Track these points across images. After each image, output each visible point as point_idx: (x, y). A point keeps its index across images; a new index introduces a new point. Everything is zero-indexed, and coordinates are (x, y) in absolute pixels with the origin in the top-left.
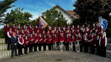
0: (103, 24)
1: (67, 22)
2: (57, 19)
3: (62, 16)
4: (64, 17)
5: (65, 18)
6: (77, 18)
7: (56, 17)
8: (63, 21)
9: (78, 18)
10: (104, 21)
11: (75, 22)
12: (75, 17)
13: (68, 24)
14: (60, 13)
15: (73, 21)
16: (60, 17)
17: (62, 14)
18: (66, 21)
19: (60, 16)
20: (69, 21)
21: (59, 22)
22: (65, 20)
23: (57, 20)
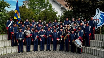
0: (100, 17)
1: (57, 15)
2: (43, 9)
3: (51, 7)
4: (52, 8)
5: (54, 9)
6: (69, 9)
7: (43, 7)
8: (51, 13)
9: (71, 9)
10: (102, 13)
11: (66, 15)
12: (67, 8)
13: (58, 16)
14: (48, 3)
15: (64, 14)
16: (48, 8)
17: (50, 5)
18: (56, 13)
19: (47, 6)
20: (59, 13)
21: (46, 14)
22: (54, 12)
23: (44, 12)
